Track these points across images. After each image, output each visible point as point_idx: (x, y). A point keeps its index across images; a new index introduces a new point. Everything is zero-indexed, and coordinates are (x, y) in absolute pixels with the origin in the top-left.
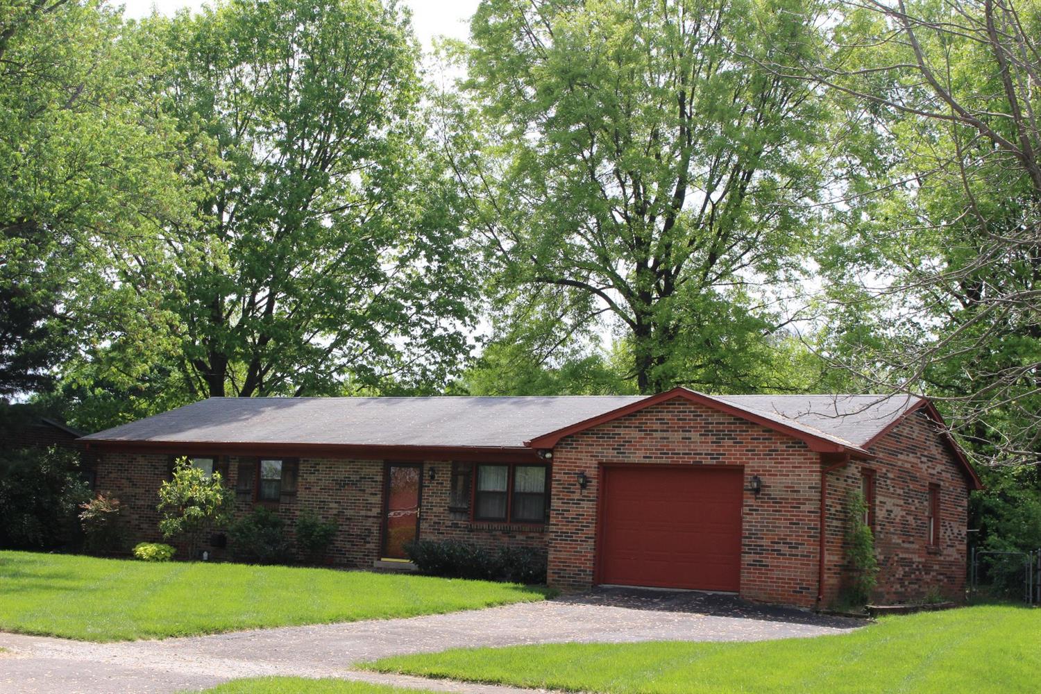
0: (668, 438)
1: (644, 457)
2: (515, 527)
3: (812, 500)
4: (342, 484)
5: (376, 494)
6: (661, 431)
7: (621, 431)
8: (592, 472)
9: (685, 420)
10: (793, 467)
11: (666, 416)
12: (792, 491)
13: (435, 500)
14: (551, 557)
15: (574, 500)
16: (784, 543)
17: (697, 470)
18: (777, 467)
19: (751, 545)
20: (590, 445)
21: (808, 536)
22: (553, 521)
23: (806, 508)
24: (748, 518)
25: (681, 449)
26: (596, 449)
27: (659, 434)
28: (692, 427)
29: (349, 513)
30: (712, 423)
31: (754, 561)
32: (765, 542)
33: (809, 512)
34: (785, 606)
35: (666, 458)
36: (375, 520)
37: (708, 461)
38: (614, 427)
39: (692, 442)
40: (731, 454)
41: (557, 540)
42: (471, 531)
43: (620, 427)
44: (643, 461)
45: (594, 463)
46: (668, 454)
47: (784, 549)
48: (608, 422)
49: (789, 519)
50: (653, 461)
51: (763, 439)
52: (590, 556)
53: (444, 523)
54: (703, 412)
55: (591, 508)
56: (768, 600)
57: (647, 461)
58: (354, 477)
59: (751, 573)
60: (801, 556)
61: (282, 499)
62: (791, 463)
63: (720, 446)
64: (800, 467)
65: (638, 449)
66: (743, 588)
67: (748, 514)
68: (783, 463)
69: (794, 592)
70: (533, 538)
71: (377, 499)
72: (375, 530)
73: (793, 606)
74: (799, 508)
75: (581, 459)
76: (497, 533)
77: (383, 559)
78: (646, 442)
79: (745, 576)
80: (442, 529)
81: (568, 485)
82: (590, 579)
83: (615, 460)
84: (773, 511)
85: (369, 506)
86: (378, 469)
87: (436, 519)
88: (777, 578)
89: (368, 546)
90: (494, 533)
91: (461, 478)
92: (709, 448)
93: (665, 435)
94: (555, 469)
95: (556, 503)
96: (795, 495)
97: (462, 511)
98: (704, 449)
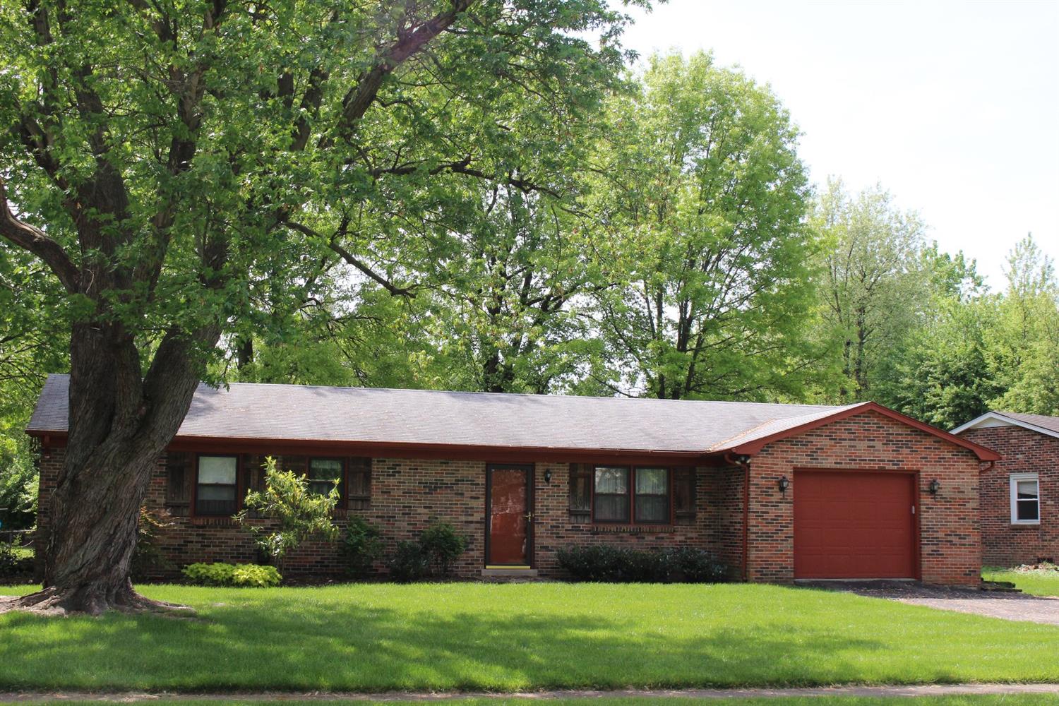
0: (855, 447)
1: (835, 463)
3: (974, 499)
5: (478, 498)
6: (850, 440)
7: (813, 439)
8: (789, 476)
10: (958, 472)
11: (853, 427)
12: (958, 492)
13: (551, 503)
15: (772, 502)
16: (955, 535)
17: (881, 474)
18: (946, 472)
19: (929, 538)
20: (785, 451)
21: (973, 529)
22: (753, 522)
23: (970, 505)
24: (925, 515)
25: (867, 456)
26: (790, 456)
27: (847, 443)
28: (876, 437)
29: (444, 519)
30: (892, 434)
31: (932, 551)
32: (941, 535)
33: (972, 509)
34: (959, 586)
35: (855, 464)
36: (478, 526)
37: (890, 467)
38: (806, 435)
39: (877, 450)
40: (909, 461)
41: (758, 540)
42: (595, 533)
43: (814, 436)
44: (834, 466)
45: (790, 468)
46: (856, 460)
47: (955, 539)
49: (958, 515)
50: (843, 466)
51: (934, 448)
52: (790, 553)
53: (563, 527)
55: (789, 510)
56: (944, 583)
57: (838, 466)
58: (448, 480)
59: (930, 561)
60: (969, 545)
61: (351, 504)
62: (957, 469)
63: (899, 454)
64: (964, 472)
65: (829, 456)
66: (924, 575)
67: (925, 512)
68: (950, 469)
69: (964, 575)
70: (663, 538)
71: (479, 503)
72: (479, 536)
73: (964, 587)
74: (965, 505)
75: (777, 464)
76: (624, 535)
77: (487, 567)
78: (837, 449)
79: (925, 564)
80: (562, 532)
81: (766, 488)
82: (791, 575)
83: (809, 465)
84: (945, 508)
85: (468, 511)
86: (478, 471)
87: (554, 523)
88: (951, 564)
89: (471, 553)
90: (621, 535)
91: (581, 482)
92: (891, 455)
93: (852, 443)
94: (752, 473)
95: (754, 506)
96: (961, 495)
97: (584, 515)
98: (888, 456)
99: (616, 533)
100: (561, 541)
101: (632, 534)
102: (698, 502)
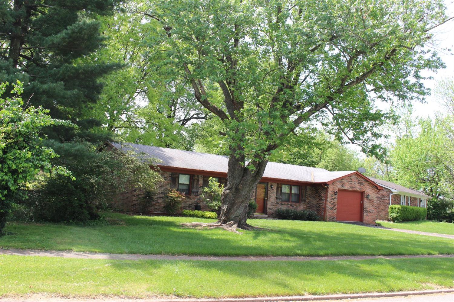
0: (352, 184)
3: (376, 200)
6: (351, 182)
7: (344, 181)
11: (352, 178)
13: (272, 195)
14: (327, 214)
15: (333, 198)
17: (356, 192)
19: (365, 210)
24: (365, 204)
26: (338, 185)
30: (360, 181)
31: (366, 214)
32: (368, 210)
37: (359, 190)
38: (341, 179)
39: (356, 185)
41: (329, 209)
42: (282, 204)
45: (337, 189)
47: (371, 211)
50: (349, 189)
51: (368, 185)
52: (336, 213)
55: (337, 201)
60: (374, 213)
62: (372, 191)
65: (346, 186)
66: (364, 221)
69: (372, 221)
70: (298, 207)
74: (373, 202)
77: (255, 214)
78: (348, 184)
79: (364, 218)
80: (274, 204)
82: (336, 220)
83: (341, 188)
84: (370, 202)
87: (272, 201)
88: (369, 218)
90: (288, 205)
94: (329, 190)
95: (329, 199)
96: (373, 199)
97: (280, 199)
98: (358, 187)
100: (274, 206)
101: (291, 205)
102: (307, 197)
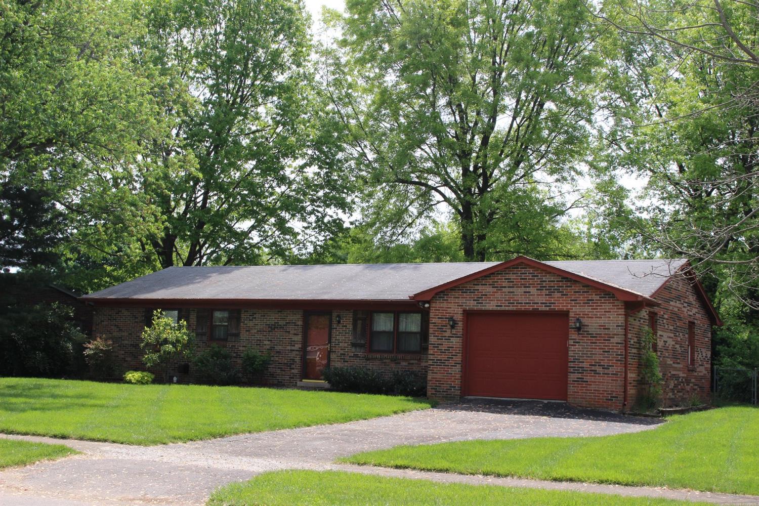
0: (513, 292)
1: (496, 306)
2: (400, 356)
3: (619, 335)
4: (273, 328)
5: (298, 334)
6: (508, 287)
7: (480, 287)
8: (459, 317)
9: (526, 279)
10: (605, 312)
11: (512, 277)
12: (604, 329)
13: (341, 338)
14: (429, 377)
15: (446, 337)
16: (599, 365)
17: (535, 314)
18: (593, 312)
19: (575, 367)
20: (457, 298)
21: (616, 360)
22: (431, 352)
23: (616, 340)
24: (572, 348)
25: (523, 300)
26: (460, 301)
27: (507, 290)
28: (531, 284)
29: (278, 348)
30: (546, 281)
31: (577, 378)
32: (584, 365)
33: (617, 343)
34: (601, 410)
35: (513, 306)
36: (297, 352)
37: (543, 308)
38: (474, 285)
39: (532, 295)
40: (560, 303)
41: (434, 365)
42: (368, 359)
43: (479, 285)
44: (495, 308)
45: (460, 311)
46: (514, 303)
47: (599, 369)
48: (469, 281)
49: (602, 349)
50: (503, 308)
51: (583, 292)
52: (458, 376)
53: (348, 354)
54: (539, 273)
55: (458, 342)
56: (588, 406)
57: (499, 308)
58: (281, 323)
59: (575, 387)
60: (612, 374)
61: (229, 338)
62: (604, 309)
63: (551, 298)
64: (610, 312)
65: (492, 300)
66: (570, 398)
67: (572, 345)
68: (597, 309)
69: (606, 399)
70: (413, 364)
71: (299, 338)
72: (298, 359)
73: (606, 410)
74: (610, 340)
75: (450, 308)
76: (387, 361)
77: (303, 380)
78: (498, 295)
79: (571, 389)
80: (347, 358)
81: (442, 326)
82: (458, 393)
83: (475, 308)
84: (591, 343)
85: (292, 343)
86: (299, 316)
87: (342, 352)
88: (594, 390)
89: (293, 371)
90: (385, 361)
91: (359, 322)
92: (543, 299)
93: (511, 290)
94: (432, 315)
95: (432, 339)
96: (606, 332)
97: (361, 346)
98: (540, 300)
99: (381, 359)
100: (346, 364)
101: (391, 360)
